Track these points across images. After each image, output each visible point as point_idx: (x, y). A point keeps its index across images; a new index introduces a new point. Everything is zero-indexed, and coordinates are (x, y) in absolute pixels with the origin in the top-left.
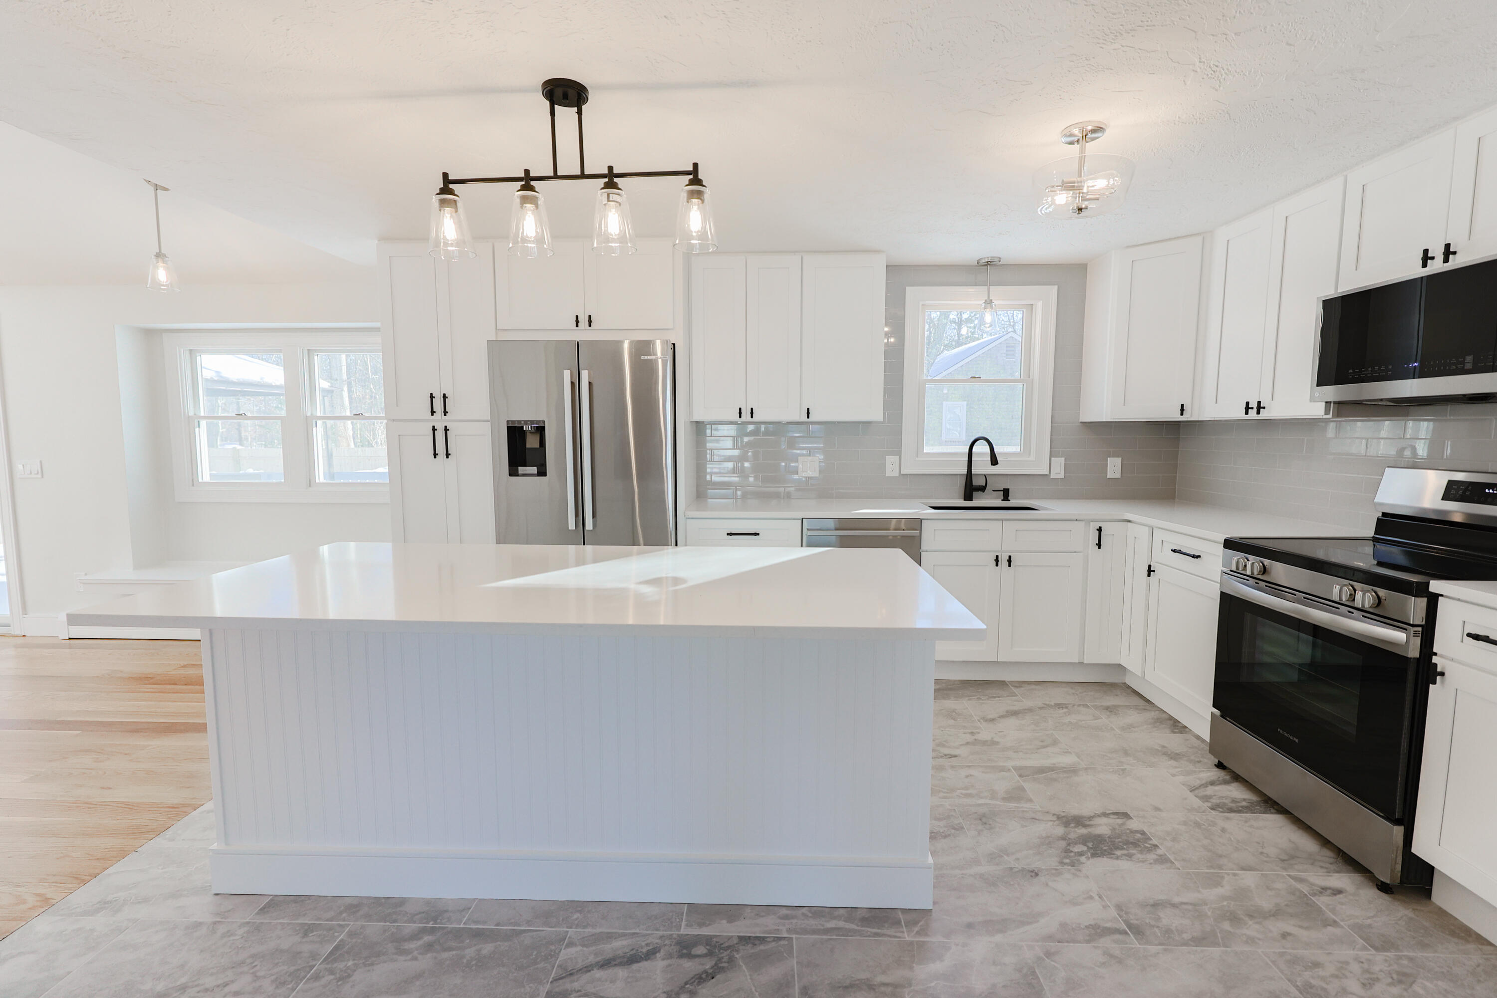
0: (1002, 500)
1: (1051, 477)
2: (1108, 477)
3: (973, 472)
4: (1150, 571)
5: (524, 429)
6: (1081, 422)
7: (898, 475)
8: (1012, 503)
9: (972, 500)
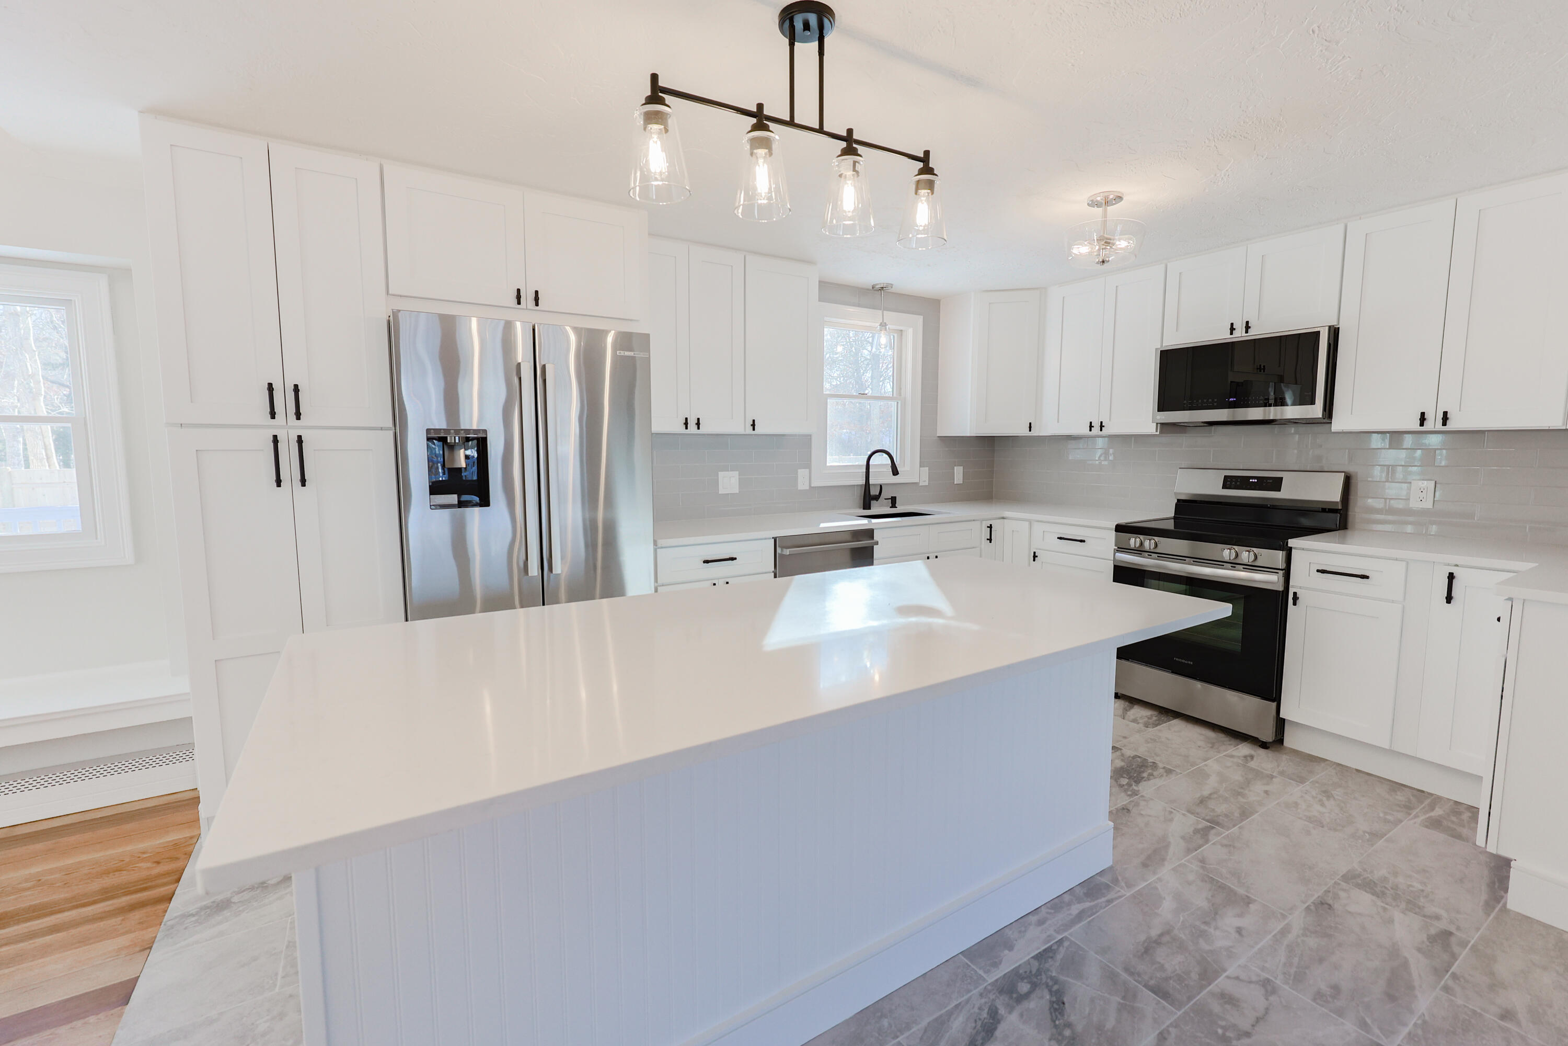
0: (890, 507)
1: (920, 485)
2: (955, 483)
3: (871, 482)
4: (1035, 556)
5: (449, 441)
6: (938, 437)
7: (808, 488)
8: (900, 509)
9: (870, 509)
